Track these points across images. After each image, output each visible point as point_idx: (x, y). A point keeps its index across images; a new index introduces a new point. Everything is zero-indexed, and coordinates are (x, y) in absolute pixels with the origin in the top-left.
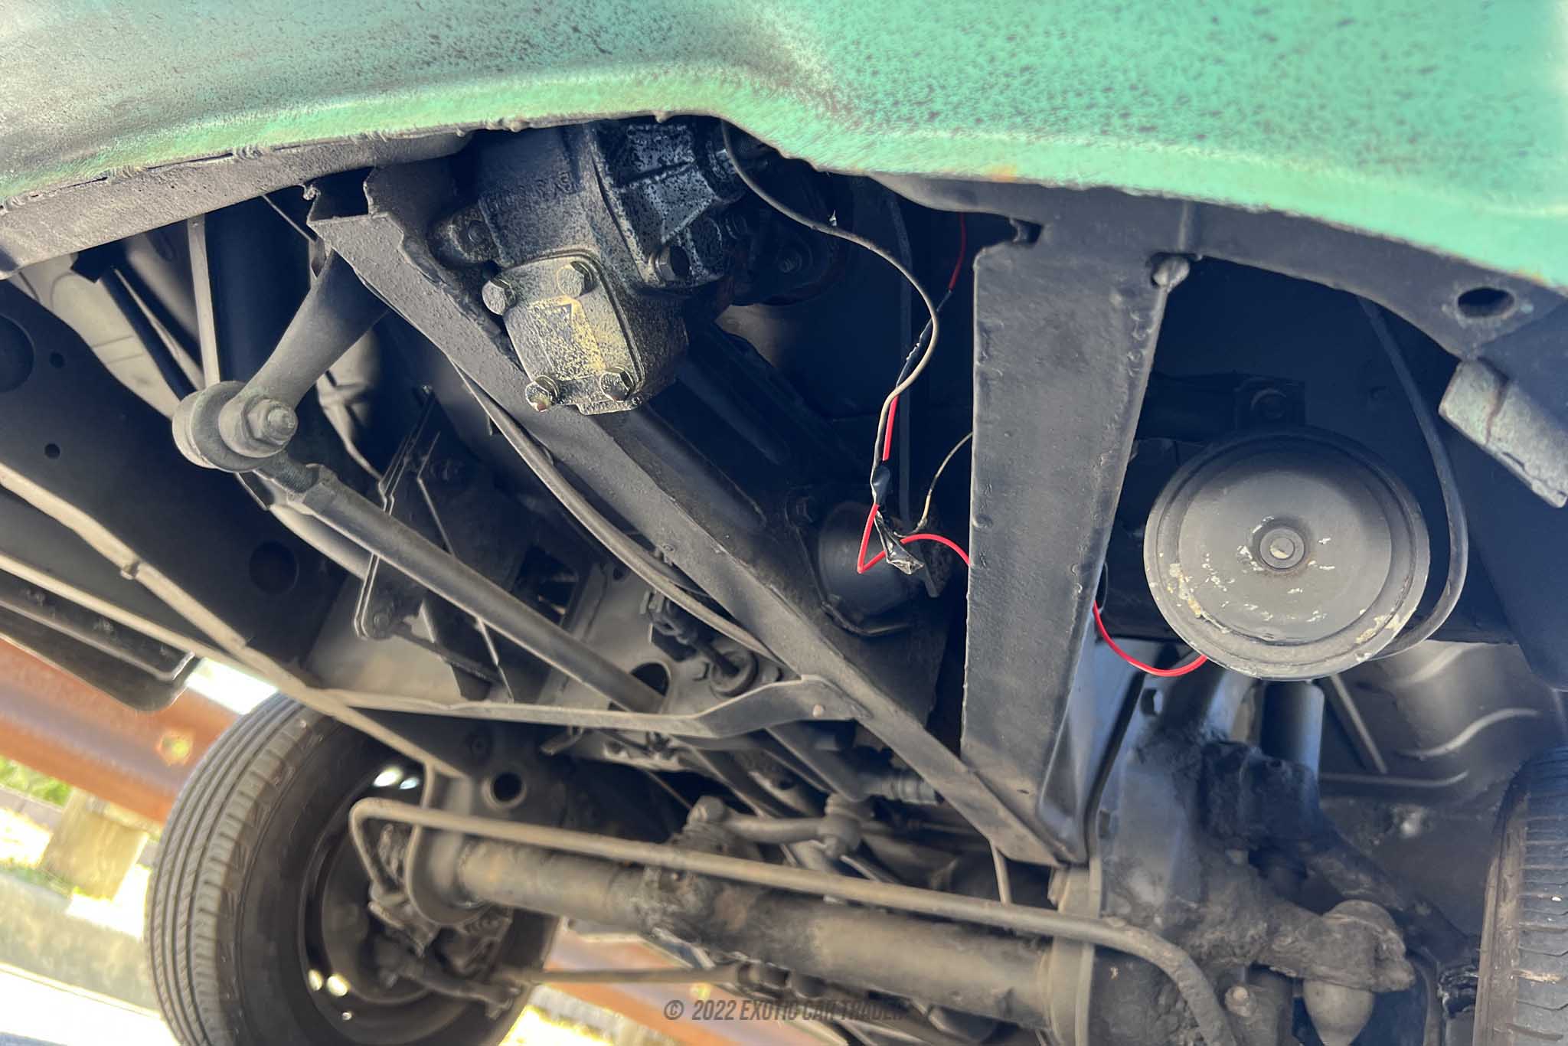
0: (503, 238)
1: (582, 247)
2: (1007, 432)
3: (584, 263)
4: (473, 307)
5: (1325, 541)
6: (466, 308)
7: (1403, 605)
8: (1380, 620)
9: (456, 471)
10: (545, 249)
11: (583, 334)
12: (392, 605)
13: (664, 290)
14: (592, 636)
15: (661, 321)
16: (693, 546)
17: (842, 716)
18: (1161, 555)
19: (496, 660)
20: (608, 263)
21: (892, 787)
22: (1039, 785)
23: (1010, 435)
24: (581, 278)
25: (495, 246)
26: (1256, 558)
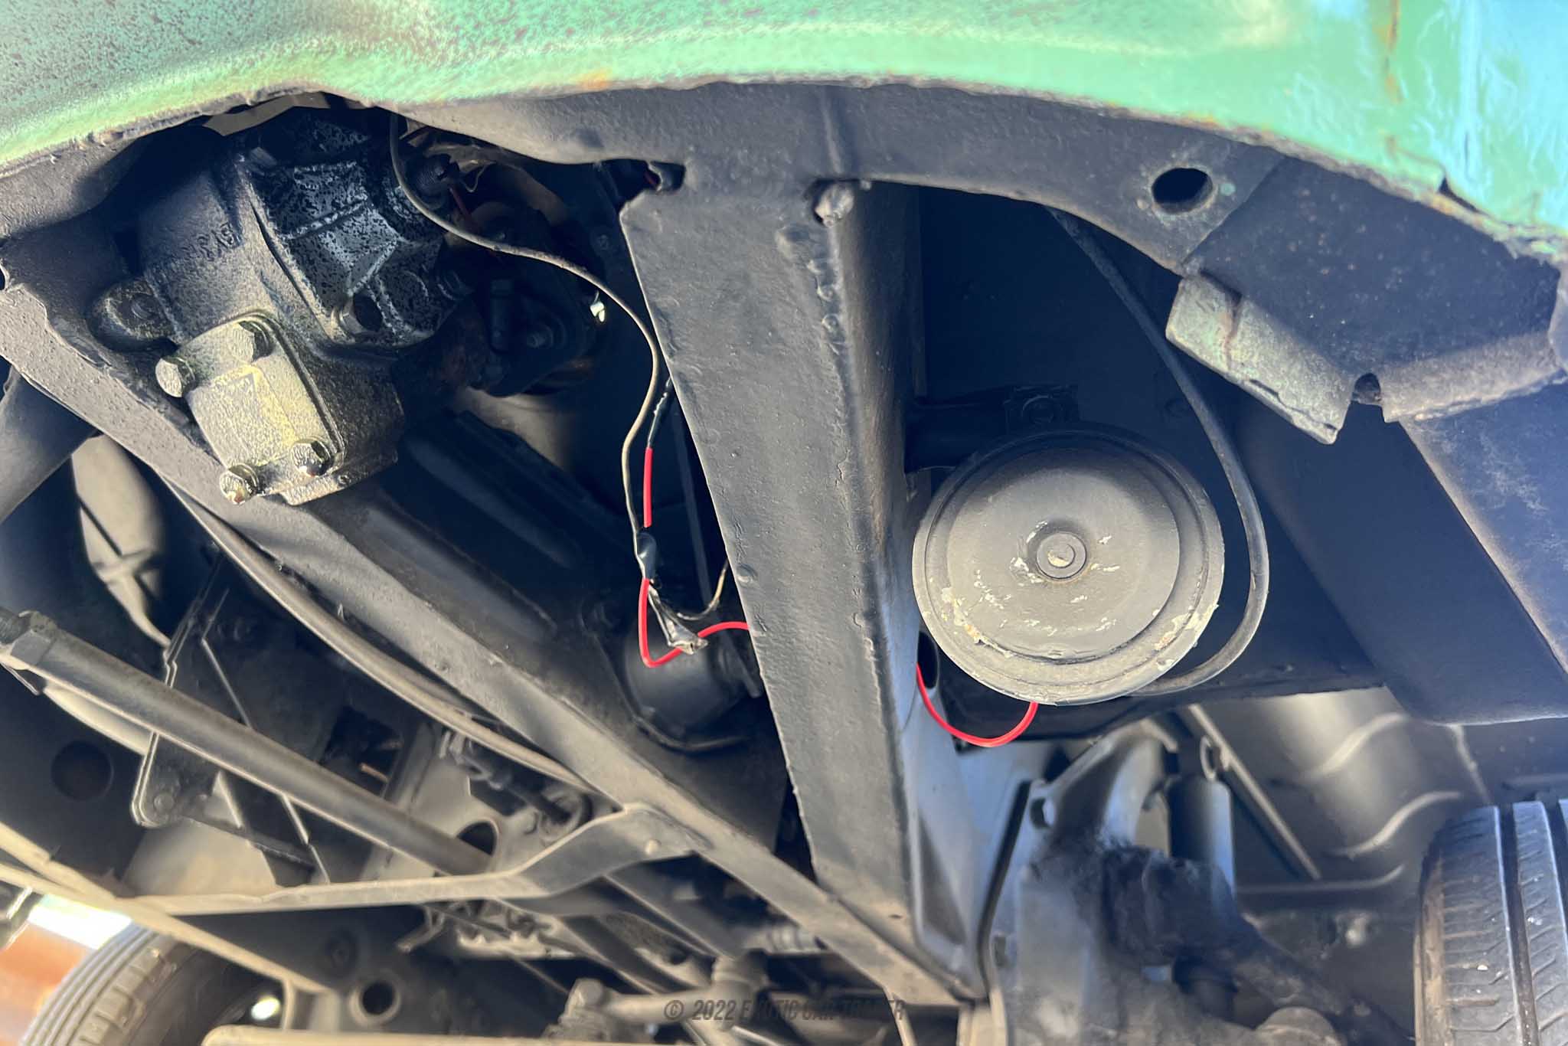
0: (177, 312)
1: (255, 307)
2: (735, 452)
3: (255, 322)
4: (149, 393)
5: (1105, 540)
6: (142, 394)
7: (1201, 600)
8: (1178, 621)
9: (248, 630)
10: (220, 317)
11: (270, 407)
12: (178, 784)
13: (352, 346)
14: (419, 802)
15: (364, 387)
16: (465, 660)
17: (680, 850)
18: (931, 580)
19: (305, 836)
20: (287, 322)
21: (769, 937)
22: (910, 905)
23: (737, 454)
24: (252, 337)
25: (168, 322)
26: (1033, 569)
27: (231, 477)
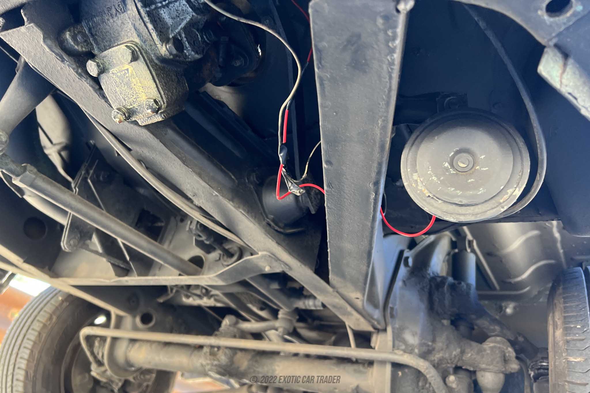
0: (95, 40)
1: (131, 40)
2: (336, 112)
3: (131, 46)
4: (83, 74)
5: (483, 157)
6: (80, 75)
7: (520, 183)
8: (510, 191)
9: (106, 176)
10: (115, 43)
11: (135, 83)
12: (79, 235)
13: (172, 60)
14: (171, 246)
15: (174, 77)
16: (203, 193)
17: (278, 270)
18: (409, 170)
19: (128, 258)
20: (144, 47)
21: (304, 303)
22: (364, 295)
23: (337, 114)
24: (130, 52)
25: (92, 44)
26: (452, 167)
27: (117, 112)
